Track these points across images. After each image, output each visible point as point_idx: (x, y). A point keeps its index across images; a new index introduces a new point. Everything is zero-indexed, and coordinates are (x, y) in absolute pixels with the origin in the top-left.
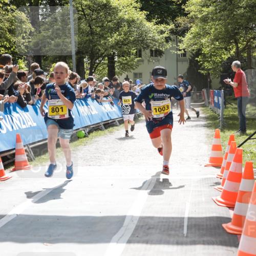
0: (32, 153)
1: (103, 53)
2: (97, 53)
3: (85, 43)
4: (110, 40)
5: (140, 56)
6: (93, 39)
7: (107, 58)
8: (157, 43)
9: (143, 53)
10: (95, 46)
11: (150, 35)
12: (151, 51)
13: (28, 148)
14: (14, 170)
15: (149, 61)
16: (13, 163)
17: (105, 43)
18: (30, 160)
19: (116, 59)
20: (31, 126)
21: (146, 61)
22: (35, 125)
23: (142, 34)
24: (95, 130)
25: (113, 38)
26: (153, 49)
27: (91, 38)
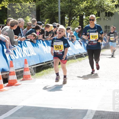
0: (33, 71)
1: (77, 14)
2: (73, 13)
3: (66, 7)
4: (82, 6)
5: (99, 16)
6: (71, 5)
7: (79, 17)
8: (110, 8)
9: (101, 14)
10: (72, 9)
11: (106, 3)
12: (106, 13)
13: (31, 67)
14: (23, 80)
15: (104, 19)
16: (22, 76)
17: (78, 8)
18: (32, 75)
19: (84, 17)
20: (33, 55)
21: (102, 19)
22: (35, 54)
23: (101, 2)
24: (71, 59)
25: (83, 5)
26: (108, 12)
27: (70, 4)
